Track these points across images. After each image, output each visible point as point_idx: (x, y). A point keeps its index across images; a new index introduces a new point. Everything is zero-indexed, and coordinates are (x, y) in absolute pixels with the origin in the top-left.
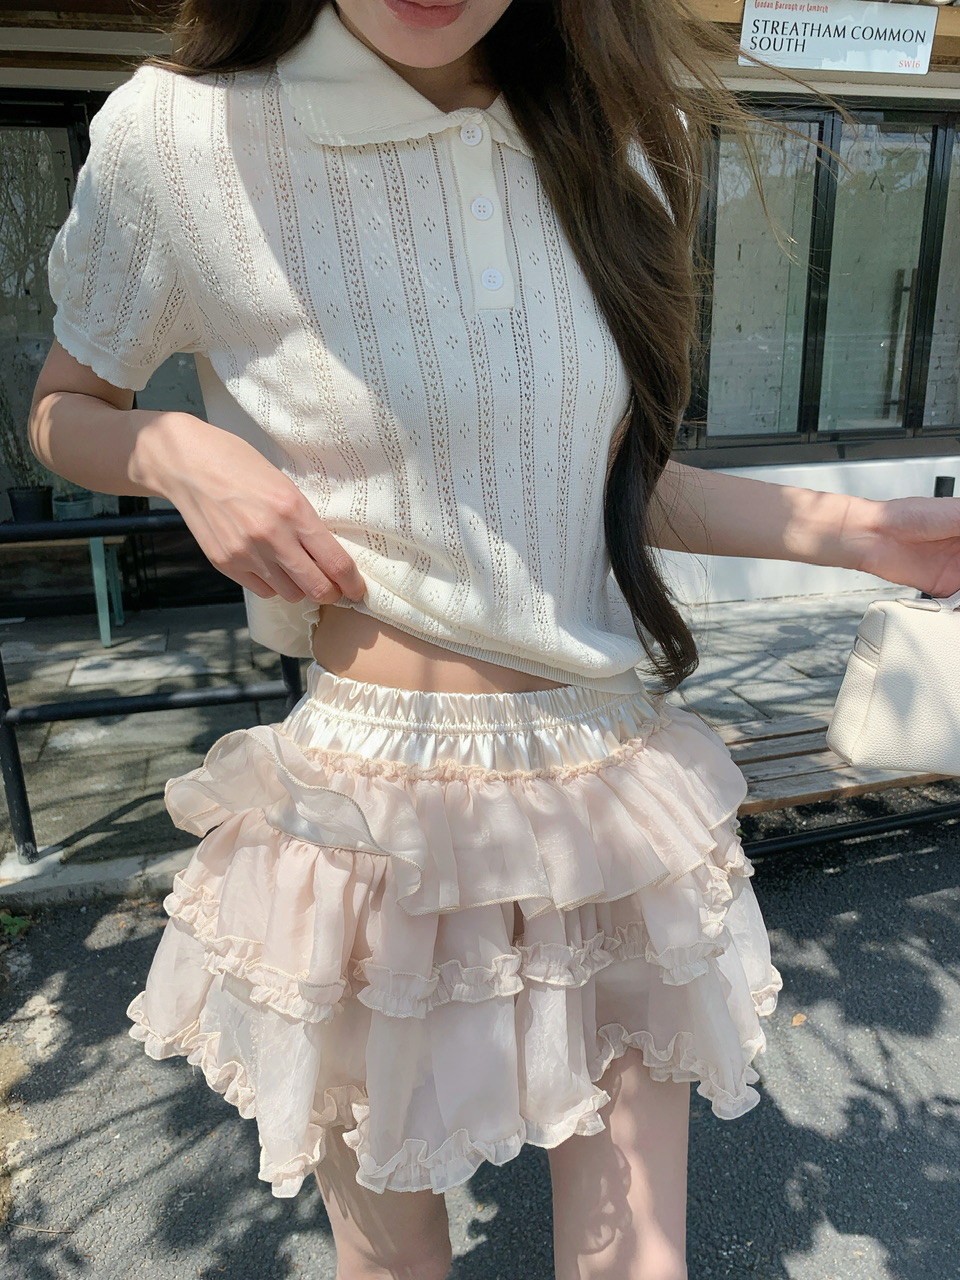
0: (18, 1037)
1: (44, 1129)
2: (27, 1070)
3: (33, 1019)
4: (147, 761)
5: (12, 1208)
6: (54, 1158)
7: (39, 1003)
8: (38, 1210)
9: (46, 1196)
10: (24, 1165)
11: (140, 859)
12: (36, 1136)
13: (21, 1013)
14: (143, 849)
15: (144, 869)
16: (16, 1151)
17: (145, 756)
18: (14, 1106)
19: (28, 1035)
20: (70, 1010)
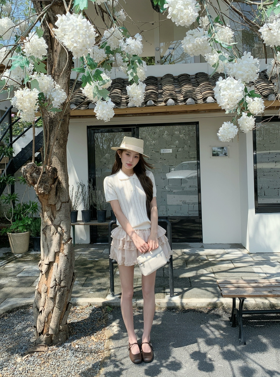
0: (111, 329)
1: (116, 344)
2: (113, 335)
3: (113, 326)
4: (138, 279)
5: (111, 355)
6: (118, 349)
7: (114, 324)
8: (115, 356)
9: (117, 354)
10: (113, 349)
11: (136, 299)
12: (114, 345)
13: (111, 325)
14: (136, 297)
15: (136, 301)
16: (111, 347)
17: (137, 278)
18: (110, 340)
19: (112, 329)
20: (121, 326)
